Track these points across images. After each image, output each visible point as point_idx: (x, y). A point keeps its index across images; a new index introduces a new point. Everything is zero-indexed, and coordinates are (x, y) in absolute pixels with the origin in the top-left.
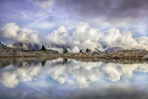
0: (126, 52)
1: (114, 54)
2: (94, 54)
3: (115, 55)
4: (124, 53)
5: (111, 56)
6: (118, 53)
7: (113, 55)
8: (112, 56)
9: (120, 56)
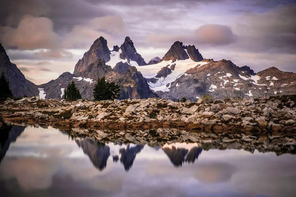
0: (288, 106)
1: (247, 115)
2: (158, 112)
3: (250, 118)
4: (280, 106)
5: (236, 120)
6: (260, 109)
7: (244, 116)
8: (240, 120)
9: (271, 123)
